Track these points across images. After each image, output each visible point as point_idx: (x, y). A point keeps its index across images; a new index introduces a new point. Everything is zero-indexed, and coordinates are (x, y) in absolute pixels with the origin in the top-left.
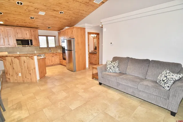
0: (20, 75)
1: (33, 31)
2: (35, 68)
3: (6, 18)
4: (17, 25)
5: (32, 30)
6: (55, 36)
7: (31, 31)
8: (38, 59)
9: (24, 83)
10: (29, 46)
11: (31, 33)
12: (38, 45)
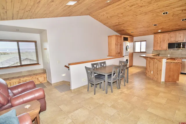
0: (152, 72)
2: (161, 70)
3: (161, 27)
4: (172, 29)
8: (167, 63)
9: (153, 79)
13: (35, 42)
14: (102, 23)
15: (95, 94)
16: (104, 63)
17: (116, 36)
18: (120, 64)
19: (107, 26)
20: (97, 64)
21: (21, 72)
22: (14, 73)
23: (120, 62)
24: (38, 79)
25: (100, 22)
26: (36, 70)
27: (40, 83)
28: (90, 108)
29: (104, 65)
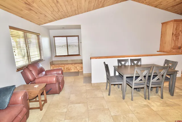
13: (78, 36)
14: (152, 6)
15: (109, 95)
16: (139, 60)
17: (176, 21)
18: (166, 65)
19: (162, 9)
20: (126, 61)
21: (67, 60)
22: (63, 61)
23: (167, 62)
24: (76, 67)
25: (148, 5)
26: (77, 60)
27: (77, 71)
28: (91, 107)
29: (137, 63)
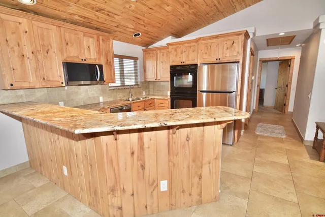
1: (103, 40)
5: (101, 38)
6: (135, 59)
7: (98, 40)
10: (94, 82)
11: (99, 45)
12: (112, 79)
